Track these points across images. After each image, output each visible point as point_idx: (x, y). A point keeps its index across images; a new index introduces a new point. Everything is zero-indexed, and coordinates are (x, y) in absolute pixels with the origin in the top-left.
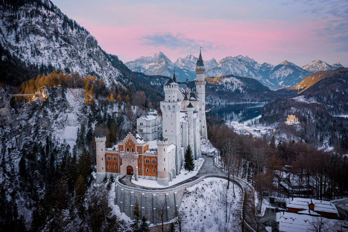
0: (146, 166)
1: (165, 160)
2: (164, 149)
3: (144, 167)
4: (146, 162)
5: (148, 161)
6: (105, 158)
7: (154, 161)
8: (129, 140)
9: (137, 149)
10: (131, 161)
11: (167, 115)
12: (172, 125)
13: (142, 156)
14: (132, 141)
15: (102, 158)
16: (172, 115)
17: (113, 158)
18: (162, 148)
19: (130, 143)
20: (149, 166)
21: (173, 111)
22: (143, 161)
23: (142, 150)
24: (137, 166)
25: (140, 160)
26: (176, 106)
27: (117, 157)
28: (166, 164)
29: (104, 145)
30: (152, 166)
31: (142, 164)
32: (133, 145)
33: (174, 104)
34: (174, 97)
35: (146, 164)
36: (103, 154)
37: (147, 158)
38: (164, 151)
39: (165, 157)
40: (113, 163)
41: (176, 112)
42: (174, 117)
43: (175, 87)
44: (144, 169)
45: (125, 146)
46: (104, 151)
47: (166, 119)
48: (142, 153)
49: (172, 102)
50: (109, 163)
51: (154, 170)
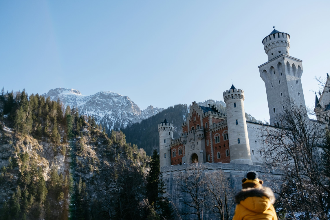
0: (216, 148)
1: (237, 124)
2: (235, 104)
3: (213, 151)
4: (215, 142)
5: (219, 137)
6: (170, 154)
7: (226, 135)
8: (193, 113)
9: (203, 123)
10: (194, 145)
11: (272, 84)
12: (282, 96)
13: (210, 132)
14: (196, 114)
15: (165, 154)
16: (279, 81)
17: (178, 151)
18: (231, 103)
19: (195, 117)
20: (220, 146)
21: (280, 73)
22: (211, 140)
23: (209, 123)
24: (202, 149)
25: (208, 140)
26: (282, 61)
27: (182, 148)
28: (240, 131)
29: (169, 135)
30: (224, 145)
31: (211, 146)
32: (198, 119)
33: (279, 59)
34: (280, 52)
35: (216, 144)
36: (167, 148)
37: (217, 134)
38: (235, 106)
39: (238, 118)
40: (179, 159)
41: (285, 71)
42: (284, 81)
43: (279, 37)
44: (214, 154)
45: (190, 125)
46: (169, 143)
47: (272, 90)
48: (209, 126)
49: (275, 59)
50: (174, 161)
51: (228, 151)
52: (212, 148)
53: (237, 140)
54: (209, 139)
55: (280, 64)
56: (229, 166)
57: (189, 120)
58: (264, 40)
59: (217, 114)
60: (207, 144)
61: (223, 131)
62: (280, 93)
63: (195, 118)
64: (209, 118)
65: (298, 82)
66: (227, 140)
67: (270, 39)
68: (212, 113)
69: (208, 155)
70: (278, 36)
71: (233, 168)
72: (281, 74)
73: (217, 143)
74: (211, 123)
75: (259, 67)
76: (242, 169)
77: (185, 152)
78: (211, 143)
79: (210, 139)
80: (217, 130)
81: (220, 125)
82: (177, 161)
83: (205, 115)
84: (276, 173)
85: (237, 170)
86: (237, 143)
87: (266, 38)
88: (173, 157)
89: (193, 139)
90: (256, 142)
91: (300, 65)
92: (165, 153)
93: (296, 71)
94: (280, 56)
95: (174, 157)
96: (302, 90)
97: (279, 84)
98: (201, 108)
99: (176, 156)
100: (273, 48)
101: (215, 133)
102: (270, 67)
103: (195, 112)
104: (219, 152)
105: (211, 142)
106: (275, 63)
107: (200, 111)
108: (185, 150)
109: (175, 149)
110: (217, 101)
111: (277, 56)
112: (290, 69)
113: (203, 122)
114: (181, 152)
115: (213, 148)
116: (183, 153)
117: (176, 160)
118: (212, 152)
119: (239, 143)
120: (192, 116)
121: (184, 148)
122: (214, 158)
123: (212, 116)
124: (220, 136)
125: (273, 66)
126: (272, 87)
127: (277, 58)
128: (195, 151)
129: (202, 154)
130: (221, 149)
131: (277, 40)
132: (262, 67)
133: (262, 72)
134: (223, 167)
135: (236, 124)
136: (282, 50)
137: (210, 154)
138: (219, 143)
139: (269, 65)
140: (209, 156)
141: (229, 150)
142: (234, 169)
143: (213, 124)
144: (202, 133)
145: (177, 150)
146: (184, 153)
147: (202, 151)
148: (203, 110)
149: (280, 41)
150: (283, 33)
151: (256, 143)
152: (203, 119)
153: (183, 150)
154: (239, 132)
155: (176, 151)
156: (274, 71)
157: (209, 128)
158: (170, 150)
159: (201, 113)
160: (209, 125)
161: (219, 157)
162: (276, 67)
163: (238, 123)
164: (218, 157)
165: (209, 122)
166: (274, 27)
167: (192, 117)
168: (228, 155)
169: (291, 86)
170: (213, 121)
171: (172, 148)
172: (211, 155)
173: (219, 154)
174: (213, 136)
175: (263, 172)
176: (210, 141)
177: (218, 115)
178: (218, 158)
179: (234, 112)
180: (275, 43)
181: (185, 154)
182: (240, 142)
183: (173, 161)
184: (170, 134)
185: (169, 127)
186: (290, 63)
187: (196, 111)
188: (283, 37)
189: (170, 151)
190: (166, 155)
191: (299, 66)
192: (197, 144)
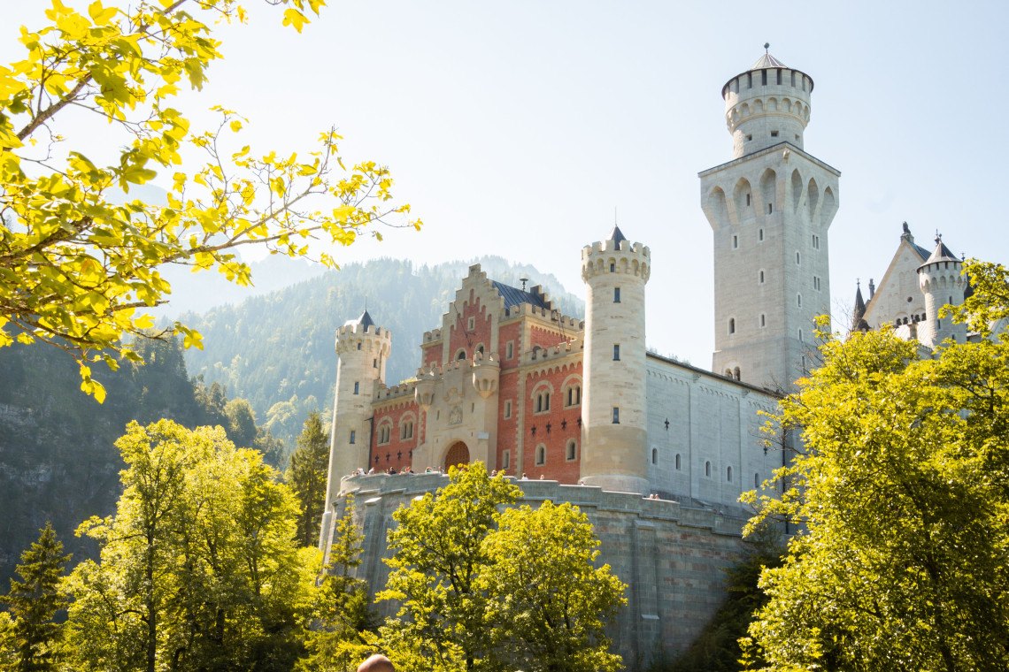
0: (534, 429)
1: (617, 358)
2: (617, 290)
3: (525, 439)
4: (535, 409)
5: (548, 396)
6: (369, 434)
7: (574, 393)
8: (468, 304)
9: (500, 342)
10: (461, 413)
11: (736, 237)
12: (762, 281)
13: (519, 376)
14: (478, 309)
15: (353, 432)
16: (761, 231)
17: (401, 425)
18: (605, 286)
19: (473, 318)
20: (549, 426)
21: (768, 206)
22: (521, 402)
23: (520, 342)
24: (486, 430)
25: (510, 401)
26: (779, 166)
27: (414, 416)
28: (623, 384)
29: (375, 366)
30: (564, 424)
31: (517, 422)
32: (484, 326)
33: (771, 158)
34: (774, 134)
35: (536, 417)
36: (360, 410)
37: (543, 382)
38: (617, 300)
39: (622, 339)
40: (399, 454)
41: (783, 200)
42: (775, 233)
43: (779, 82)
44: (525, 449)
45: (451, 343)
46: (369, 395)
47: (733, 256)
48: (519, 355)
49: (757, 154)
50: (382, 459)
51: (573, 446)
52: (520, 430)
53: (610, 412)
54: (515, 399)
55: (771, 174)
56: (579, 494)
57: (453, 326)
58: (728, 85)
59: (548, 317)
60: (505, 413)
61: (564, 377)
62: (759, 272)
63: (472, 321)
64: (520, 326)
65: (819, 241)
66: (576, 406)
67: (750, 85)
68: (534, 312)
69: (504, 452)
70: (776, 79)
71: (593, 504)
72: (768, 210)
73: (540, 413)
74: (526, 344)
75: (703, 175)
76: (622, 510)
77: (424, 432)
78: (518, 412)
79: (518, 399)
80: (546, 371)
81: (556, 356)
82: (390, 458)
83: (508, 313)
84: (724, 532)
85: (604, 511)
86: (609, 421)
87: (737, 78)
88: (379, 445)
89: (460, 390)
90: (667, 423)
91: (831, 188)
92: (353, 427)
93: (819, 206)
94: (773, 148)
95: (383, 444)
96: (825, 271)
97: (759, 241)
98: (496, 289)
99: (388, 443)
100: (753, 118)
101: (538, 381)
102: (737, 180)
103: (475, 302)
104: (543, 445)
105: (521, 409)
106: (754, 171)
107: (495, 299)
108: (424, 426)
109: (390, 419)
110: (517, 264)
111: (765, 147)
112: (800, 196)
113: (500, 337)
114: (410, 430)
115: (525, 429)
116: (416, 436)
117: (388, 456)
118: (519, 443)
119: (616, 421)
120: (462, 314)
121: (424, 420)
122: (524, 463)
123: (532, 321)
124: (552, 392)
125: (748, 177)
126: (733, 249)
127: (763, 152)
128: (462, 434)
129: (484, 447)
130: (552, 434)
131: (772, 92)
132: (711, 178)
133: (708, 193)
134: (561, 497)
135: (614, 360)
136: (784, 129)
137: (513, 447)
138: (547, 416)
139: (735, 175)
140: (507, 455)
141: (579, 441)
142: (595, 507)
143: (535, 349)
144: (493, 374)
145: (396, 422)
146: (420, 435)
147: (486, 436)
148: (502, 297)
149: (782, 98)
150: (793, 72)
151: (667, 427)
152: (501, 329)
153: (417, 424)
154: (621, 387)
155: (391, 427)
156: (748, 196)
157: (519, 362)
158: (372, 420)
159: (494, 307)
160: (520, 352)
161: (542, 462)
162: (758, 182)
163: (621, 357)
164: (537, 460)
165: (520, 339)
166: (767, 46)
167: (462, 316)
168: (573, 457)
169: (797, 251)
170: (534, 340)
171: (381, 415)
172: (514, 453)
173: (542, 451)
174: (528, 389)
175: (684, 524)
176: (516, 405)
177: (553, 319)
178: (536, 465)
179: (612, 317)
180: (765, 101)
181: (423, 438)
182: (620, 420)
183: (377, 458)
184: (378, 365)
185: (376, 339)
186: (802, 177)
187: (478, 298)
188: (793, 84)
189: (369, 423)
190: (357, 436)
191: (828, 190)
192: (471, 408)
